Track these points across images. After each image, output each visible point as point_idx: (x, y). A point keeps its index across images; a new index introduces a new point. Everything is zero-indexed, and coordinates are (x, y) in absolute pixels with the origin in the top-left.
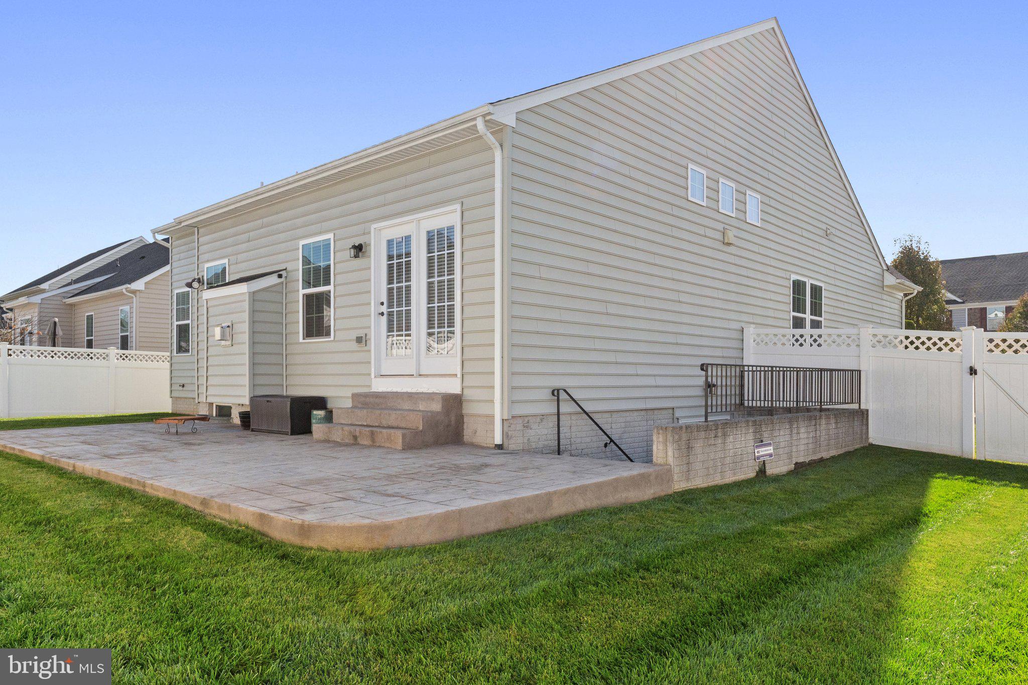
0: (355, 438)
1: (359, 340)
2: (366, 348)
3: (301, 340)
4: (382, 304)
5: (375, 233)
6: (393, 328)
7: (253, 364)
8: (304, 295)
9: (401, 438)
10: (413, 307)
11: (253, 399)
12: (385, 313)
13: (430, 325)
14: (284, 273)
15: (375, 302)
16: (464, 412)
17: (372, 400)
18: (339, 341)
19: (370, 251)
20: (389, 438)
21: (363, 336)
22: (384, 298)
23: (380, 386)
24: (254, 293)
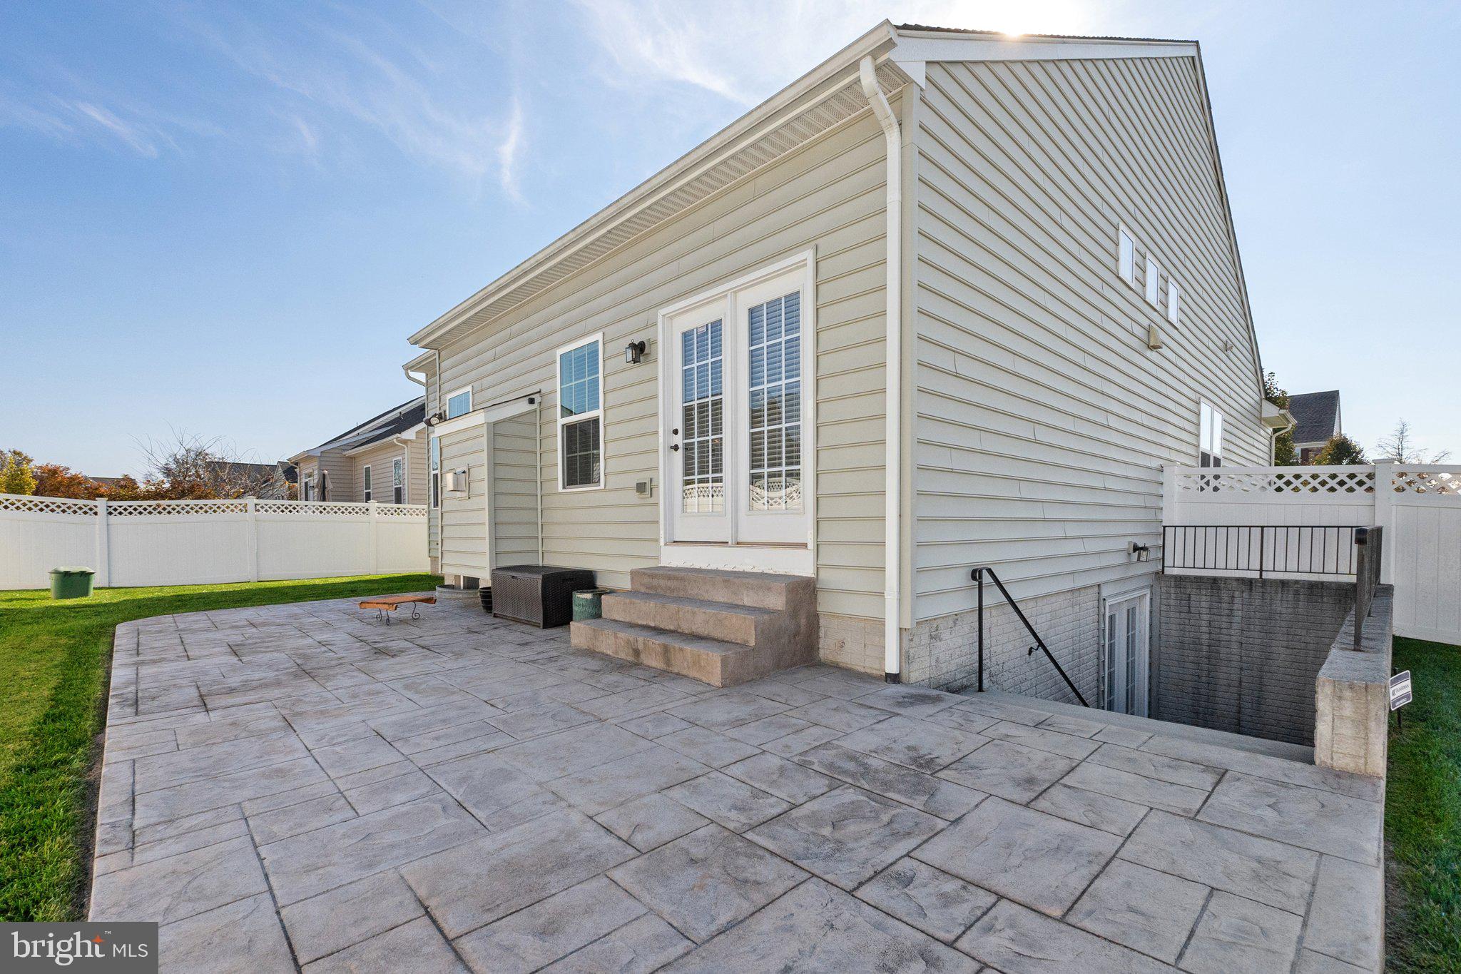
0: (637, 653)
1: (641, 488)
2: (651, 501)
3: (560, 489)
4: (676, 432)
5: (663, 323)
6: (693, 468)
7: (495, 524)
8: (563, 426)
9: (719, 665)
10: (726, 435)
11: (496, 572)
12: (680, 446)
13: (755, 462)
14: (537, 398)
15: (664, 431)
16: (820, 608)
17: (662, 582)
18: (611, 490)
19: (657, 351)
20: (696, 662)
21: (647, 481)
22: (679, 424)
23: (674, 558)
24: (495, 424)
